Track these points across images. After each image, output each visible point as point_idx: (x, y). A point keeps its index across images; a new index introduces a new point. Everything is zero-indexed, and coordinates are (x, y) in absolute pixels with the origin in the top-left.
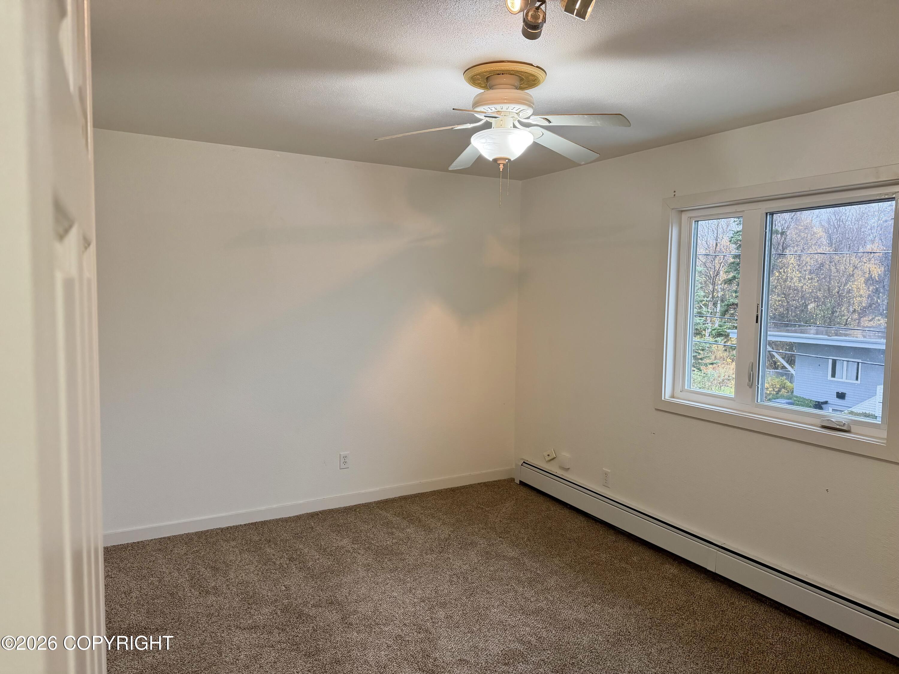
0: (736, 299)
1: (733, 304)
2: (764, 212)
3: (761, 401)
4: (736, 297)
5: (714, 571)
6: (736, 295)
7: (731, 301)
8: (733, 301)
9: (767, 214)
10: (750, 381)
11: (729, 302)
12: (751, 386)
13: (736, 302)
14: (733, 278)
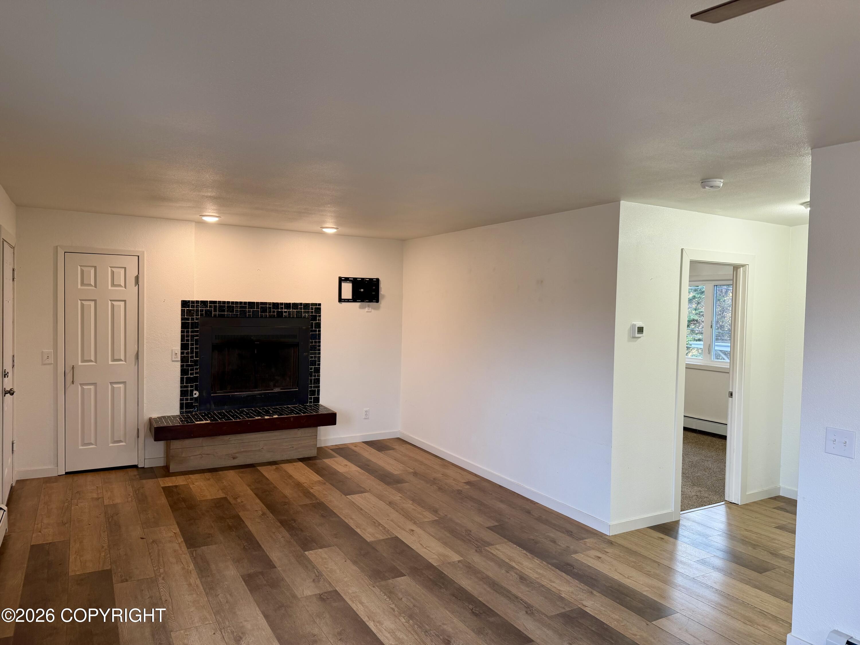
0: (696, 315)
1: (694, 320)
2: (714, 285)
3: (713, 359)
4: (696, 314)
5: (695, 428)
6: (696, 312)
7: (691, 317)
8: (693, 317)
9: (714, 286)
10: (709, 351)
11: (690, 318)
12: (709, 354)
13: (696, 319)
14: (693, 298)
